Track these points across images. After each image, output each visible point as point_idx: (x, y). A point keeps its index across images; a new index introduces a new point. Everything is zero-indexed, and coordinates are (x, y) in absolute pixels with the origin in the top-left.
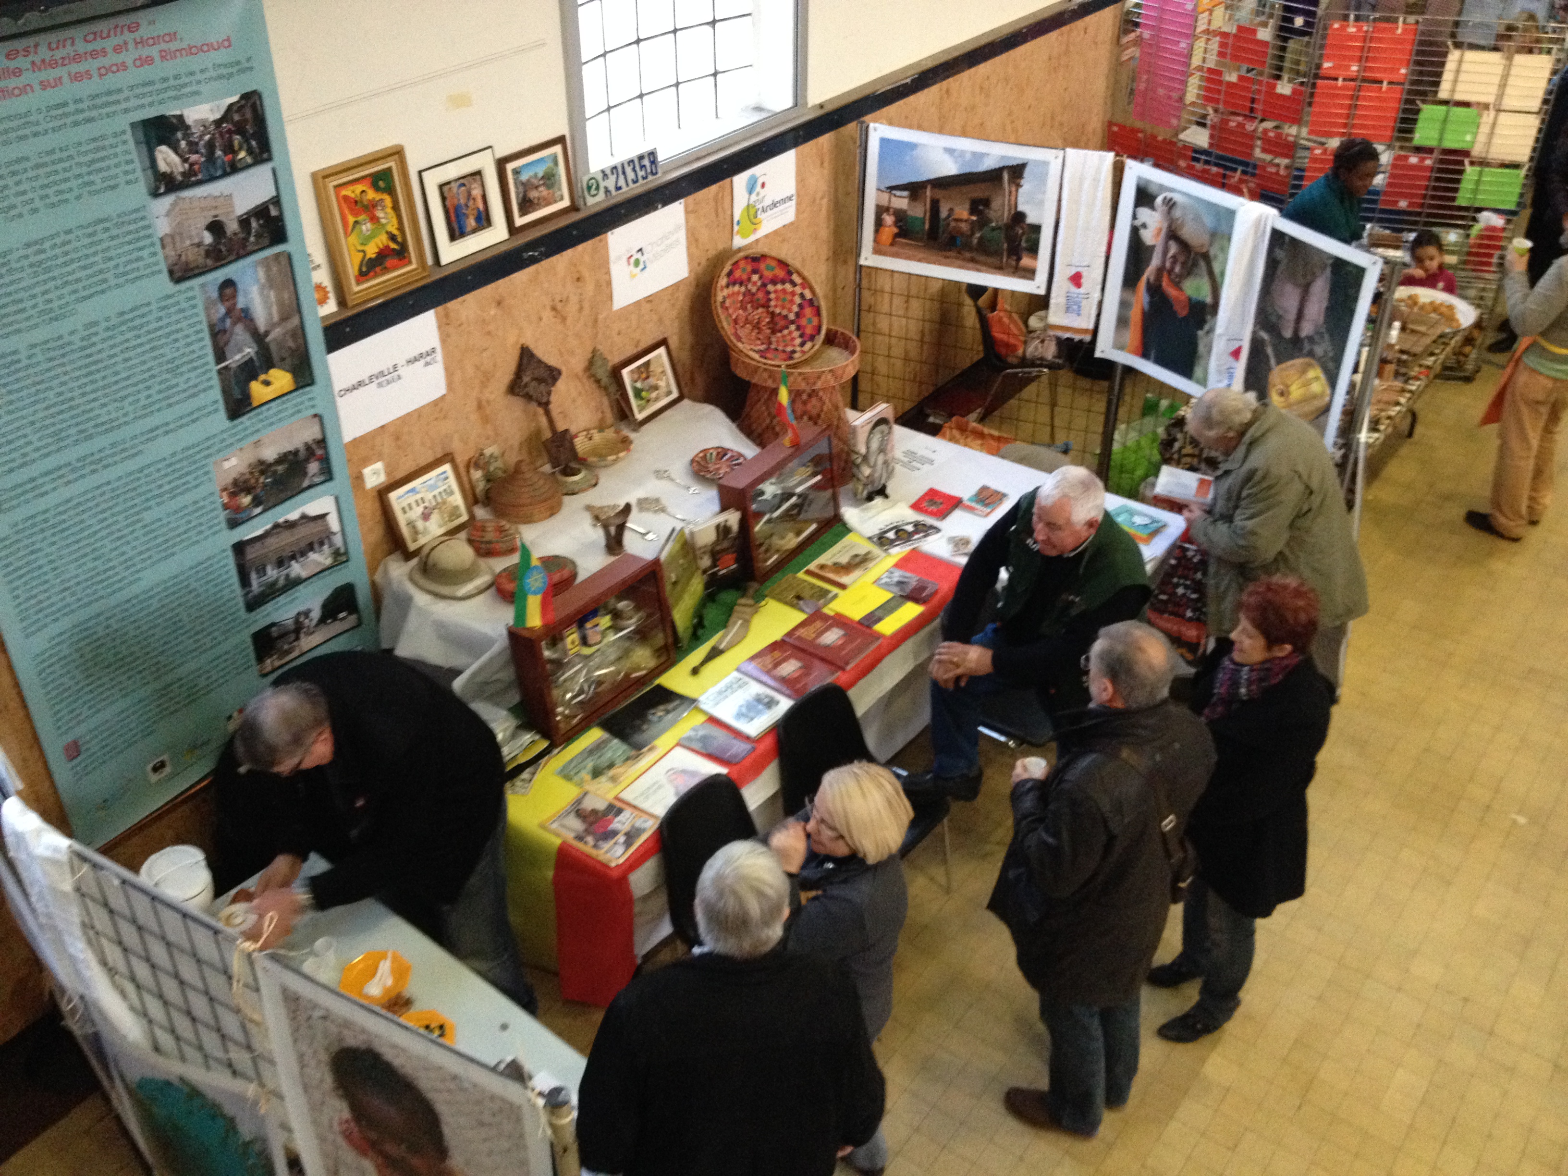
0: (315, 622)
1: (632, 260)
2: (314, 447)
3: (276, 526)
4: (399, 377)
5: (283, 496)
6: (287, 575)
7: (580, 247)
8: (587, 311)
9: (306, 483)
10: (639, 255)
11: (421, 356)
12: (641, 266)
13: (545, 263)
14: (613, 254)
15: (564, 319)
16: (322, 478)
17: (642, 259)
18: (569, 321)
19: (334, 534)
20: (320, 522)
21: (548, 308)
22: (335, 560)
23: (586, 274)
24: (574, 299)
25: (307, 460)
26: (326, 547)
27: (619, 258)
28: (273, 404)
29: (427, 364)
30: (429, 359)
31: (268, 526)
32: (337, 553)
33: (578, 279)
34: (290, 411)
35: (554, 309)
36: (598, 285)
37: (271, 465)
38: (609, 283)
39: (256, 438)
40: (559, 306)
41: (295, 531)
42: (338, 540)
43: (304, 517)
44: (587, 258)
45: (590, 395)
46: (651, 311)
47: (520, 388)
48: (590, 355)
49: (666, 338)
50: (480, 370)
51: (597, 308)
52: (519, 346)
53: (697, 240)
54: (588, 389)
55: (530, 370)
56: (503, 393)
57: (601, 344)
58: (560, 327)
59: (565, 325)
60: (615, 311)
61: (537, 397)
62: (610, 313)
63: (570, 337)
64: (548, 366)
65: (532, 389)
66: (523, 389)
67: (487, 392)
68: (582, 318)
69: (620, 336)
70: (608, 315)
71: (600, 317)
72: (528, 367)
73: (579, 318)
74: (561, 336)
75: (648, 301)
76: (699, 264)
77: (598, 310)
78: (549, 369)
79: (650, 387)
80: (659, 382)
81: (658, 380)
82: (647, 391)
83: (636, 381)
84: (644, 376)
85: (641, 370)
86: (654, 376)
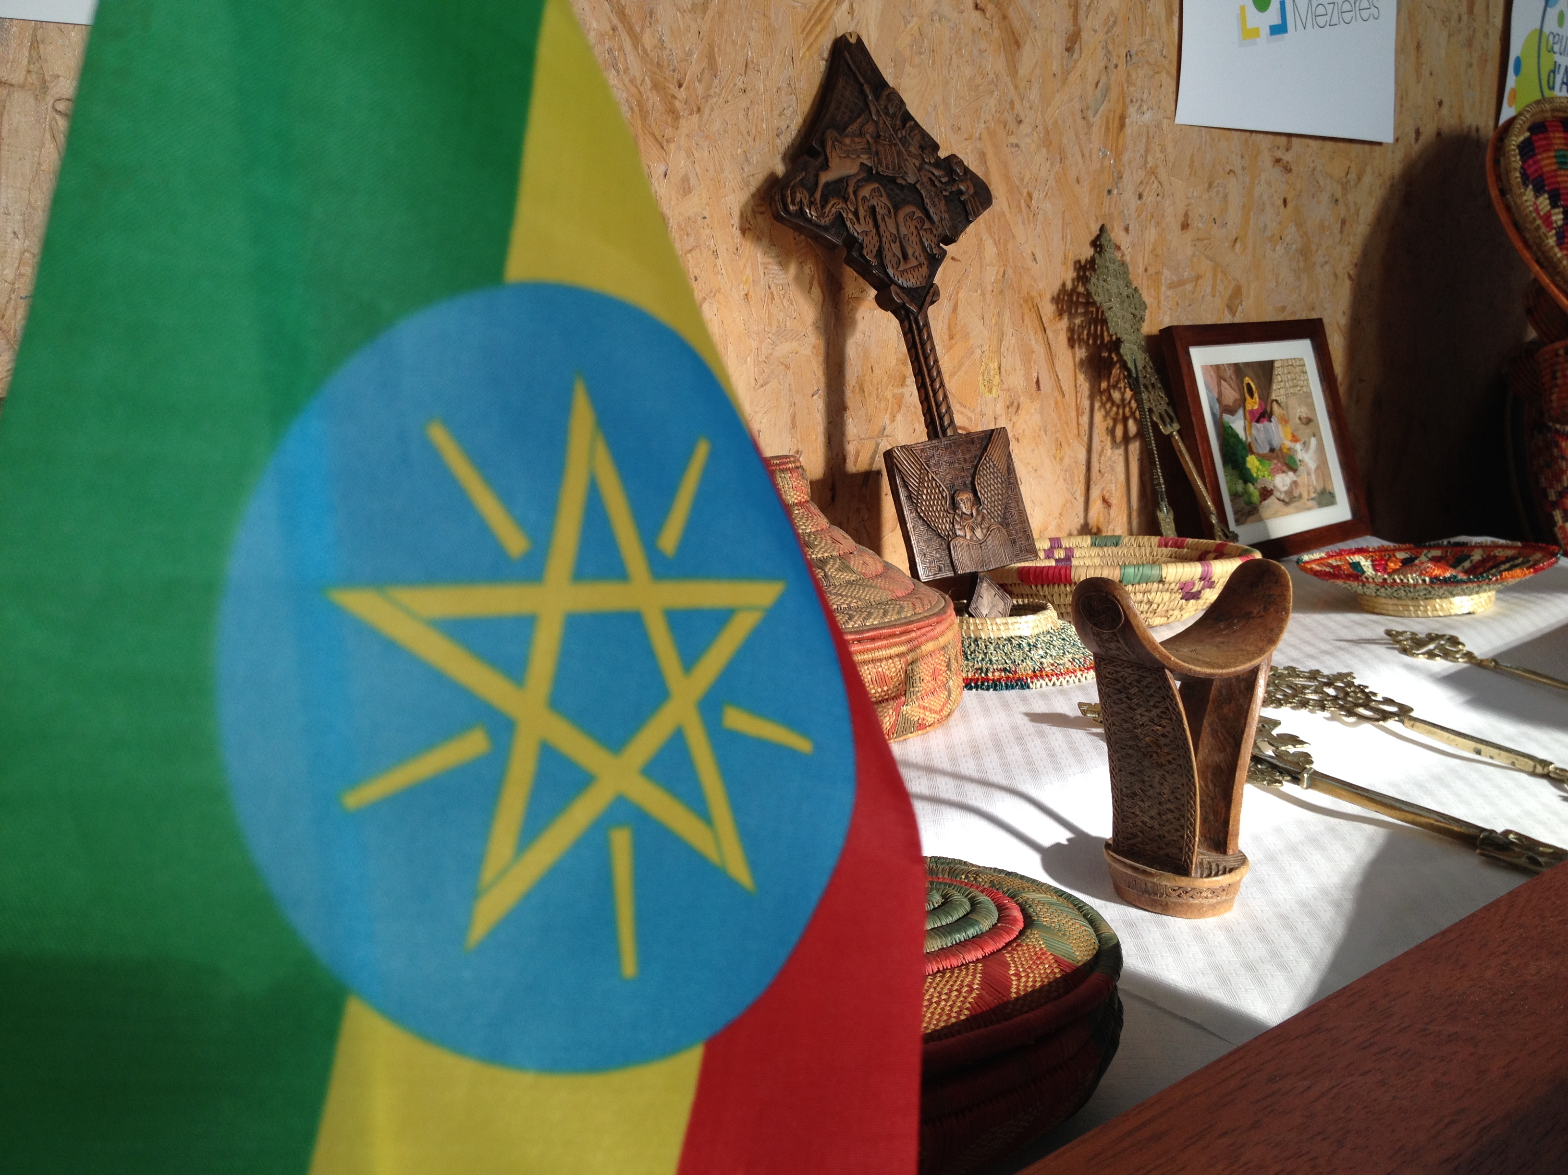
8: (1090, 59)
12: (1273, 14)
18: (1028, 57)
45: (1073, 414)
46: (1285, 202)
47: (812, 191)
48: (1088, 252)
49: (1320, 321)
50: (636, 39)
51: (1129, 75)
52: (826, 42)
53: (1418, 47)
54: (1067, 384)
55: (861, 134)
56: (736, 220)
57: (1127, 230)
58: (994, 63)
59: (1013, 70)
60: (1183, 127)
61: (880, 254)
62: (1165, 122)
63: (1025, 128)
64: (936, 147)
65: (862, 213)
66: (825, 201)
67: (662, 169)
68: (1073, 77)
69: (1189, 235)
70: (1159, 126)
71: (1133, 117)
72: (852, 121)
73: (1066, 73)
74: (992, 102)
75: (1278, 161)
76: (1418, 133)
77: (1129, 82)
78: (940, 164)
79: (1272, 450)
80: (1298, 446)
81: (1295, 439)
82: (1262, 458)
83: (1232, 411)
84: (1253, 404)
85: (1247, 380)
86: (1285, 421)
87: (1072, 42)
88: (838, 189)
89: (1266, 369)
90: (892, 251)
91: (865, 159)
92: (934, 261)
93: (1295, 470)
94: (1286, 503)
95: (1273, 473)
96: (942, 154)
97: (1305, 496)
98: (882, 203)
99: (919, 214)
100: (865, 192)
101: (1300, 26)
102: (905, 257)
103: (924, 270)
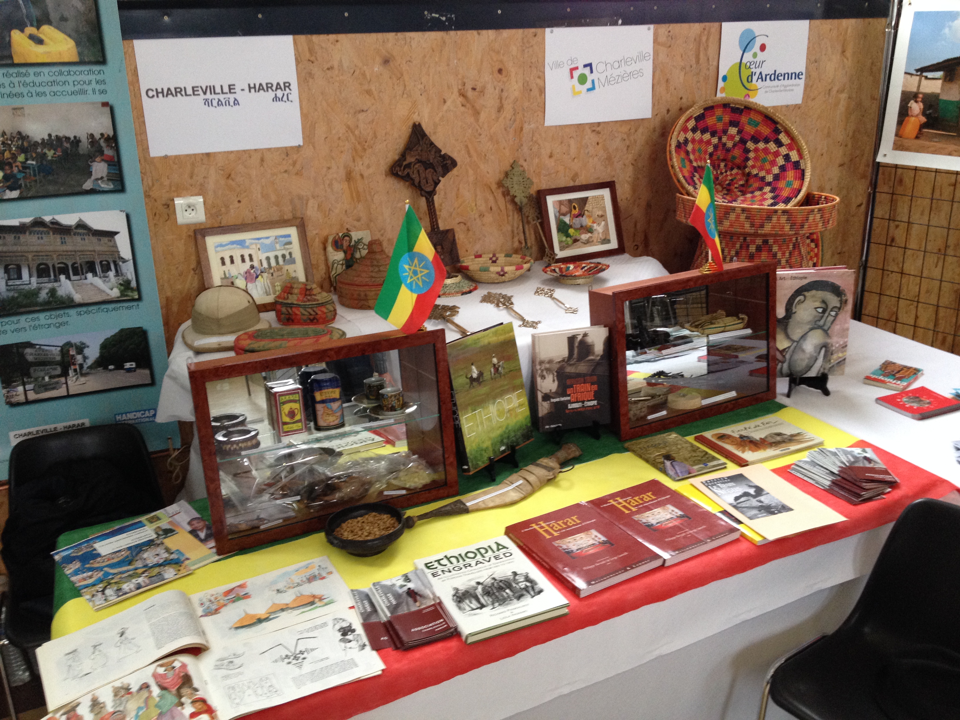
0: (90, 362)
1: (576, 74)
2: (102, 143)
3: (38, 223)
4: (236, 102)
5: (51, 189)
6: (53, 292)
7: (506, 33)
8: (507, 113)
9: (88, 185)
10: (587, 71)
11: (269, 86)
12: (589, 85)
13: (454, 35)
14: (550, 57)
15: (477, 113)
16: (111, 186)
17: (590, 77)
18: (483, 116)
19: (124, 261)
20: (105, 240)
21: (456, 90)
22: (122, 293)
23: (511, 67)
24: (491, 94)
25: (91, 157)
26: (112, 274)
27: (558, 65)
28: (46, 70)
29: (276, 99)
30: (279, 93)
31: (28, 220)
32: (126, 286)
33: (500, 71)
34: (70, 88)
35: (463, 95)
36: (527, 89)
37: (36, 144)
38: (542, 91)
39: (17, 102)
40: (470, 94)
41: (68, 239)
42: (128, 270)
43: (81, 226)
44: (514, 50)
45: (506, 217)
46: (598, 144)
47: (400, 167)
48: (509, 168)
49: (614, 182)
50: (353, 133)
51: (523, 115)
52: (411, 124)
53: (667, 81)
54: (503, 207)
55: (417, 150)
56: (384, 172)
57: (525, 160)
58: (470, 120)
59: (477, 120)
60: (548, 127)
61: (420, 182)
62: (540, 127)
63: (482, 136)
64: (440, 151)
65: (415, 172)
66: (404, 169)
67: (361, 163)
68: (501, 119)
69: (552, 160)
70: (537, 128)
71: (526, 127)
72: (415, 146)
73: (498, 118)
74: (470, 131)
75: (594, 131)
76: (668, 111)
77: (524, 117)
78: (441, 156)
79: (582, 226)
80: (595, 225)
81: (594, 222)
82: (576, 229)
83: (564, 215)
84: (576, 212)
85: (574, 204)
86: (589, 217)
87: (500, 109)
88: (408, 166)
89: (584, 201)
90: (423, 182)
91: (417, 157)
92: (437, 183)
93: (591, 233)
94: (585, 243)
95: (580, 234)
96: (442, 153)
97: (595, 241)
98: (422, 169)
99: (432, 171)
100: (416, 166)
101: (601, 86)
102: (427, 183)
103: (433, 187)
